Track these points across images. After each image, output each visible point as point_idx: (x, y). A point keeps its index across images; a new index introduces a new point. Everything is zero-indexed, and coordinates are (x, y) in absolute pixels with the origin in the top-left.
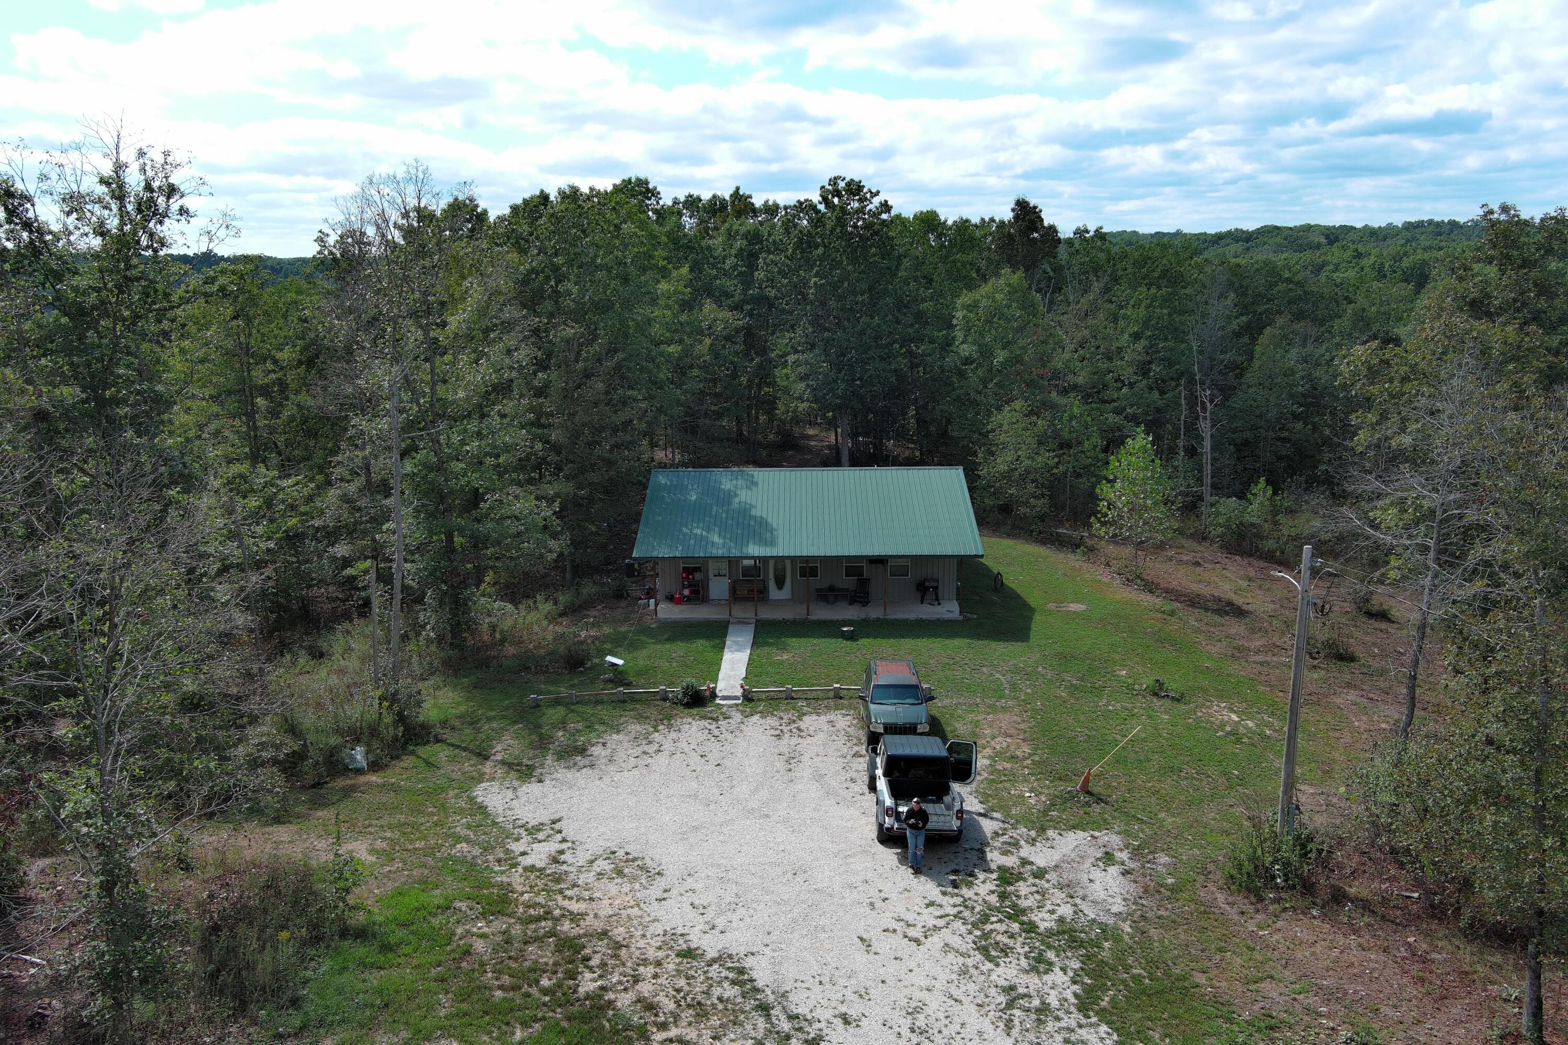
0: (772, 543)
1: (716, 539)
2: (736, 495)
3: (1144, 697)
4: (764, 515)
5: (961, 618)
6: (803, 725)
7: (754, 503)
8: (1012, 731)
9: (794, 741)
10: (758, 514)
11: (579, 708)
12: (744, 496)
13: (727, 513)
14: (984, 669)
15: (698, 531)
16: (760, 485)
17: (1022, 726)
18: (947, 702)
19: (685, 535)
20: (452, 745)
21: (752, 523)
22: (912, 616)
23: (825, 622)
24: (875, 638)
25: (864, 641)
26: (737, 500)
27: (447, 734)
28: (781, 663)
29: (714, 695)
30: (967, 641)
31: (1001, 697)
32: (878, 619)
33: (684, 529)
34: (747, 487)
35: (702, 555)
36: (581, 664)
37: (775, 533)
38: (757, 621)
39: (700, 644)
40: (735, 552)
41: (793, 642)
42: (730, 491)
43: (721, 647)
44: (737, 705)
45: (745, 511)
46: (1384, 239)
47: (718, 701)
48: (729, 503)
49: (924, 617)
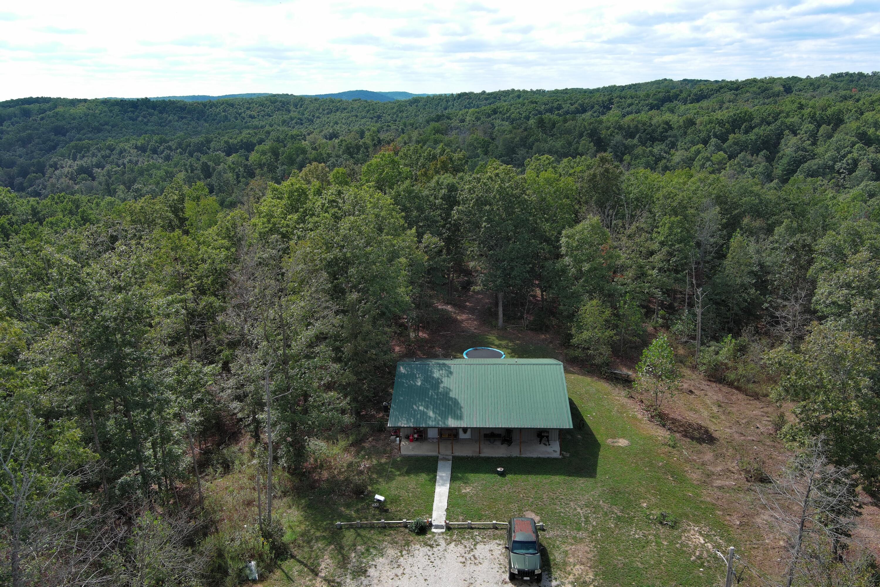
0: (460, 417)
1: (431, 414)
2: (442, 382)
3: (655, 524)
4: (457, 398)
5: (561, 457)
6: (476, 553)
7: (451, 388)
8: (584, 560)
9: (473, 567)
10: (454, 397)
11: (363, 532)
12: (446, 382)
13: (437, 396)
14: (572, 503)
15: (421, 408)
16: (454, 375)
17: (589, 556)
18: (551, 533)
19: (415, 410)
20: (299, 561)
21: (450, 403)
22: (535, 455)
23: (488, 458)
24: (515, 474)
25: (509, 477)
26: (442, 385)
27: (295, 551)
28: (466, 495)
29: (431, 525)
30: (563, 477)
31: (579, 530)
32: (517, 457)
33: (415, 407)
34: (448, 376)
35: (424, 426)
36: (362, 492)
37: (463, 410)
38: (453, 457)
39: (423, 477)
40: (441, 425)
41: (472, 476)
42: (438, 378)
43: (433, 481)
44: (442, 533)
45: (446, 393)
46: (818, 87)
47: (434, 530)
48: (438, 388)
49: (541, 456)
